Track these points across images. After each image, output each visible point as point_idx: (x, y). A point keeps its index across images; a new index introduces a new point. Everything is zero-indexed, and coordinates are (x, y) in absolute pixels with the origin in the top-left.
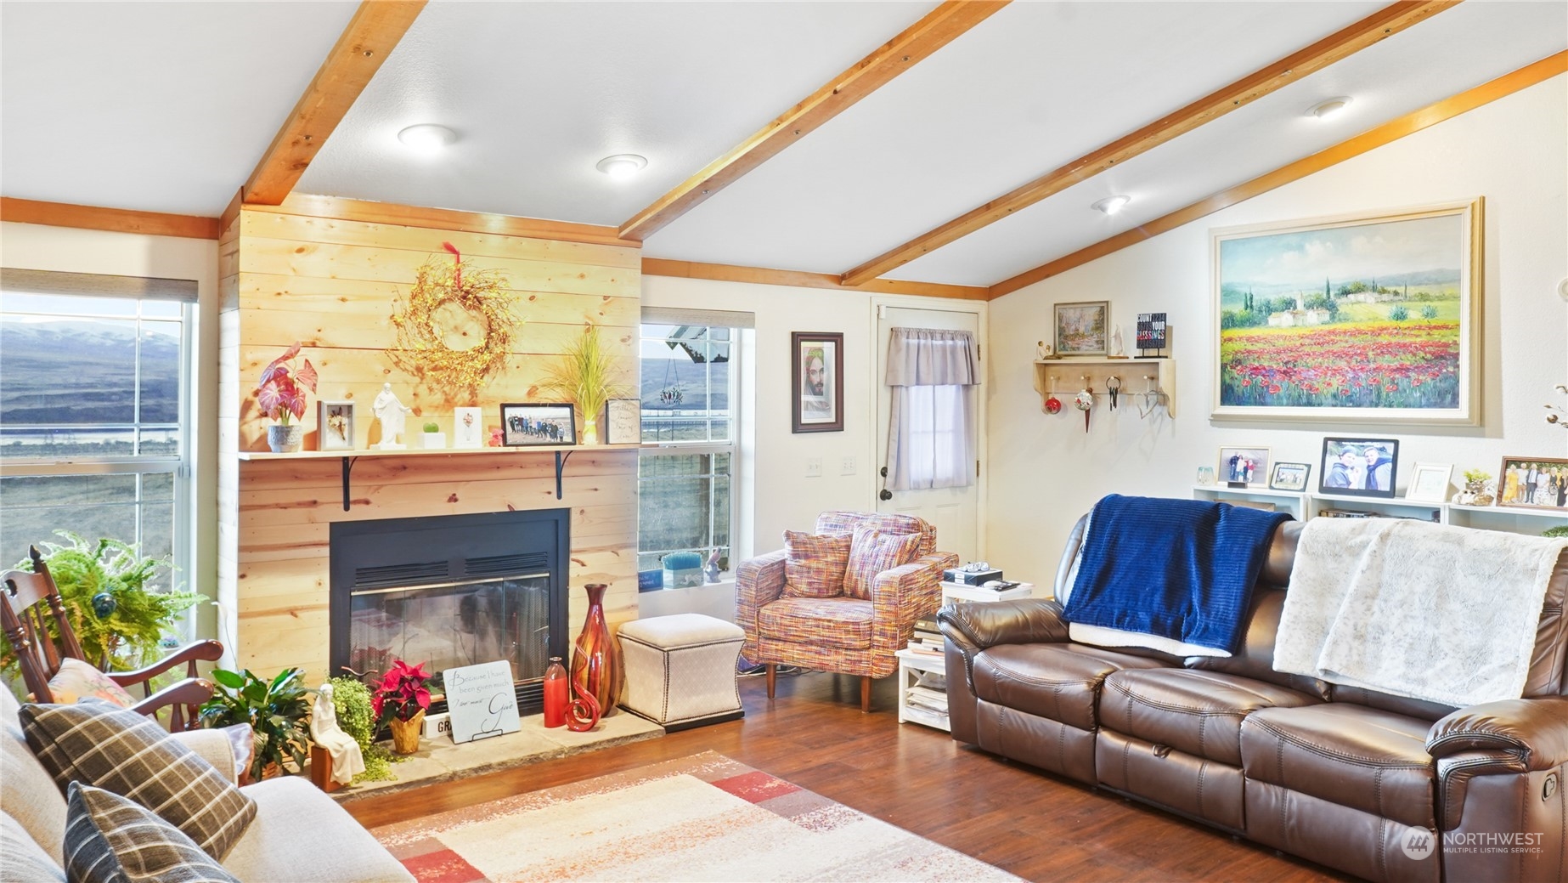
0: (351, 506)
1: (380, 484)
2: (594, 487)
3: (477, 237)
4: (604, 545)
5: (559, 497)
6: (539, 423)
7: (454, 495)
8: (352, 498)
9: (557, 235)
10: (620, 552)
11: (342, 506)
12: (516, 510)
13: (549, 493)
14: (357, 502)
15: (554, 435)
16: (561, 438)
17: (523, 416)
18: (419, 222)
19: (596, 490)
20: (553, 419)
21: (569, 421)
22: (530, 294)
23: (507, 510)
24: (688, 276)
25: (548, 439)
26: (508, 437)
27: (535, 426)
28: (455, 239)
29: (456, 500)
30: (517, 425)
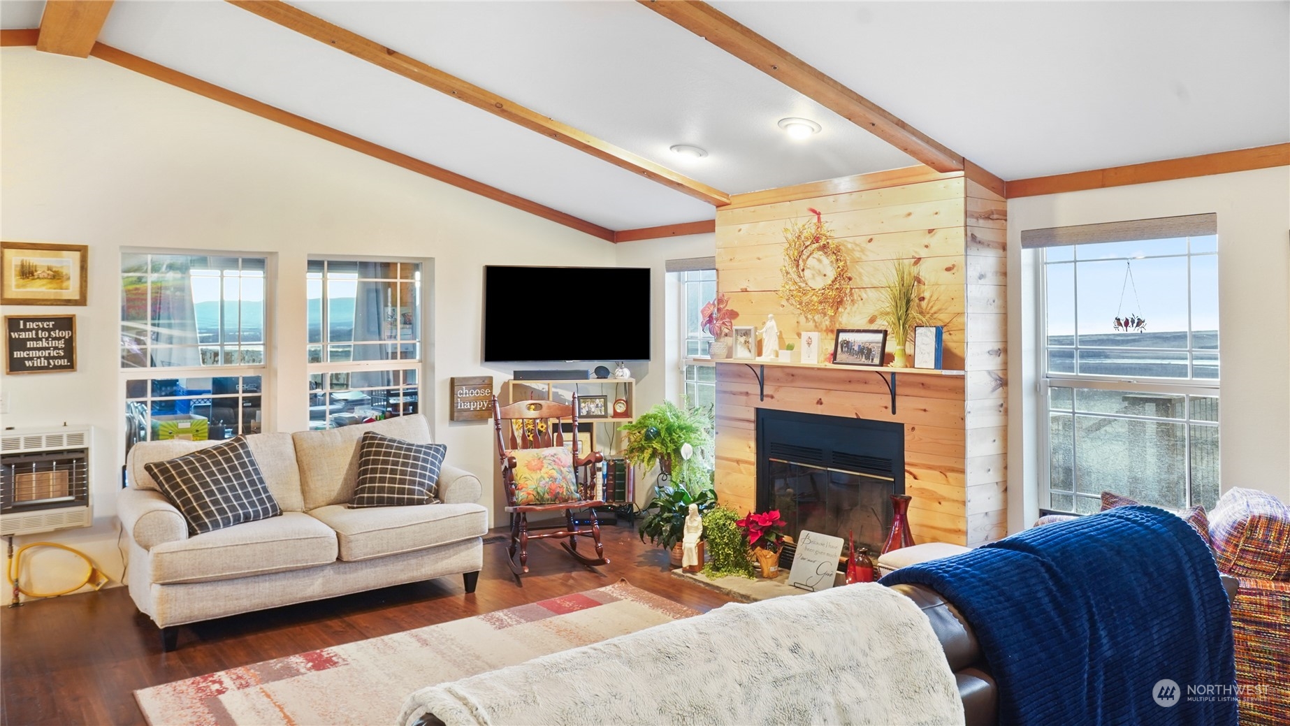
0: (764, 398)
1: (779, 385)
2: (924, 408)
3: (831, 199)
4: (936, 464)
5: (894, 412)
6: (859, 346)
7: (820, 399)
8: (765, 393)
9: (888, 183)
10: (949, 474)
11: (759, 397)
12: (861, 418)
13: (886, 408)
14: (767, 396)
15: (867, 358)
16: (872, 360)
17: (850, 340)
18: (797, 196)
19: (925, 410)
20: (870, 343)
21: (880, 345)
22: (870, 237)
23: (856, 417)
24: (1103, 186)
25: (863, 360)
26: (838, 356)
27: (856, 348)
28: (818, 204)
29: (821, 404)
30: (845, 347)
